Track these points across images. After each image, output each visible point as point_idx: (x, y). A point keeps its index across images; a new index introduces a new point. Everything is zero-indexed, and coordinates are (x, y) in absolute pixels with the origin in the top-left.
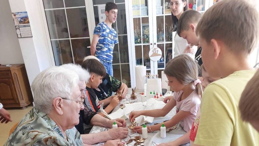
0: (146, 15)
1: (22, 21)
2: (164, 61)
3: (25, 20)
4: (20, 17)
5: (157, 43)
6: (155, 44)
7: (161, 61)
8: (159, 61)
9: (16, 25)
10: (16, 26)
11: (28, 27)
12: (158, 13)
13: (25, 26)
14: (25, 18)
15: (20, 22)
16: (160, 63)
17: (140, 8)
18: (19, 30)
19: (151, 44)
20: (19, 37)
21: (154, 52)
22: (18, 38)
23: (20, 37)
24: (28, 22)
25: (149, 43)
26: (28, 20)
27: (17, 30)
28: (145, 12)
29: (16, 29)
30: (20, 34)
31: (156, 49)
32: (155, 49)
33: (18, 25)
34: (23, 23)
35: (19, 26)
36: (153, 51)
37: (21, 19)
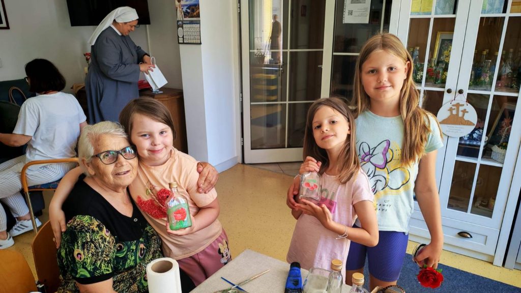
0: (449, 14)
1: (188, 13)
2: (481, 140)
3: (193, 11)
4: (186, 5)
5: (467, 91)
6: (461, 92)
7: (471, 136)
8: (466, 139)
9: (179, 19)
10: (178, 21)
11: (197, 24)
12: (488, 7)
13: (191, 22)
14: (193, 7)
15: (186, 14)
16: (468, 143)
18: (181, 28)
19: (449, 91)
20: (180, 41)
21: (454, 112)
22: (179, 43)
23: (182, 42)
24: (198, 16)
25: (444, 87)
26: (198, 11)
27: (179, 28)
28: (447, 5)
29: (178, 26)
30: (183, 37)
31: (463, 105)
32: (458, 105)
33: (181, 19)
34: (190, 17)
35: (182, 21)
36: (451, 110)
37: (187, 8)
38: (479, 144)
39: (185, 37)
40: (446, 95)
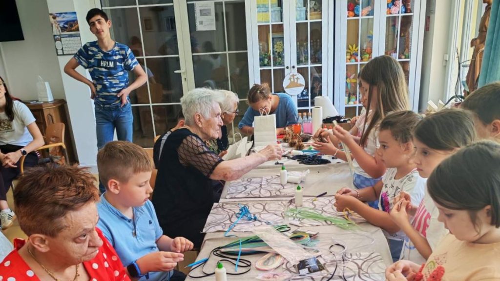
0: (279, 21)
1: (66, 28)
2: (308, 96)
3: (71, 26)
4: (63, 21)
5: (296, 67)
6: (294, 67)
7: (302, 95)
8: (300, 96)
9: (56, 34)
10: (55, 36)
11: (77, 36)
12: (298, 18)
13: (71, 36)
14: (72, 23)
15: (64, 29)
16: (301, 98)
17: (270, 9)
18: (59, 42)
19: (287, 68)
20: (59, 53)
21: (292, 80)
22: (58, 55)
23: (62, 53)
24: (77, 30)
25: (284, 66)
26: (76, 26)
27: (57, 42)
28: (277, 16)
29: (56, 40)
30: (62, 49)
31: (296, 75)
32: (293, 76)
33: (59, 34)
34: (68, 31)
35: (60, 35)
36: (290, 79)
37: (64, 24)
38: (307, 97)
39: (64, 49)
40: (286, 70)
